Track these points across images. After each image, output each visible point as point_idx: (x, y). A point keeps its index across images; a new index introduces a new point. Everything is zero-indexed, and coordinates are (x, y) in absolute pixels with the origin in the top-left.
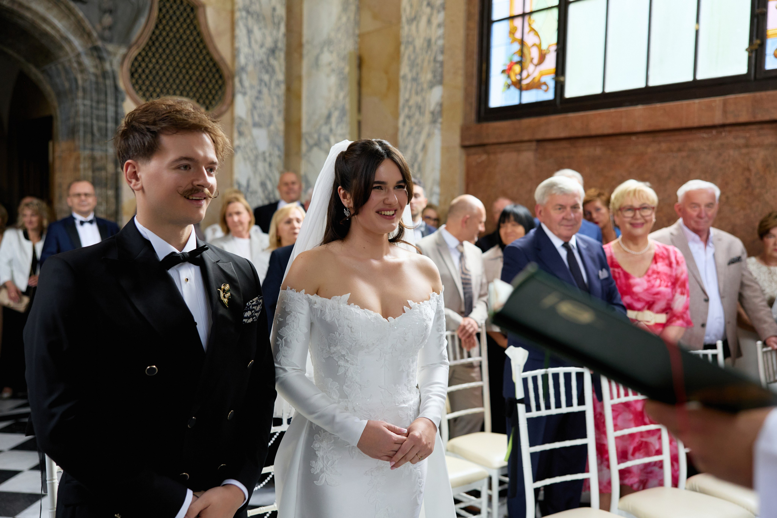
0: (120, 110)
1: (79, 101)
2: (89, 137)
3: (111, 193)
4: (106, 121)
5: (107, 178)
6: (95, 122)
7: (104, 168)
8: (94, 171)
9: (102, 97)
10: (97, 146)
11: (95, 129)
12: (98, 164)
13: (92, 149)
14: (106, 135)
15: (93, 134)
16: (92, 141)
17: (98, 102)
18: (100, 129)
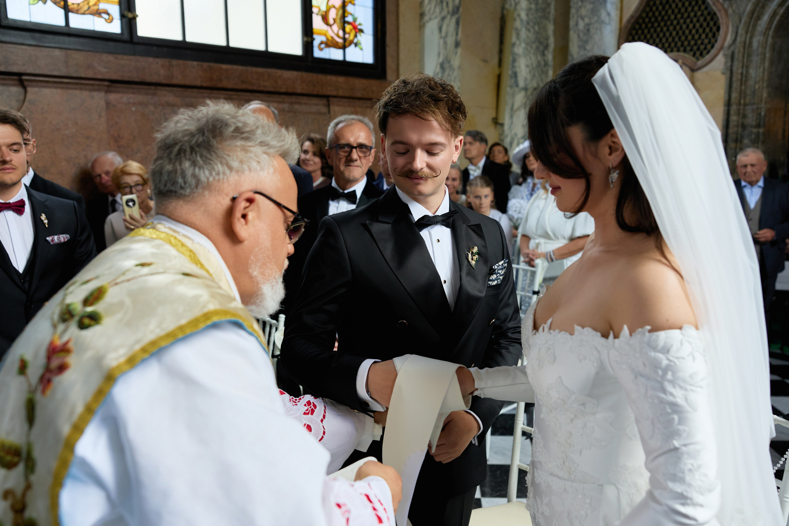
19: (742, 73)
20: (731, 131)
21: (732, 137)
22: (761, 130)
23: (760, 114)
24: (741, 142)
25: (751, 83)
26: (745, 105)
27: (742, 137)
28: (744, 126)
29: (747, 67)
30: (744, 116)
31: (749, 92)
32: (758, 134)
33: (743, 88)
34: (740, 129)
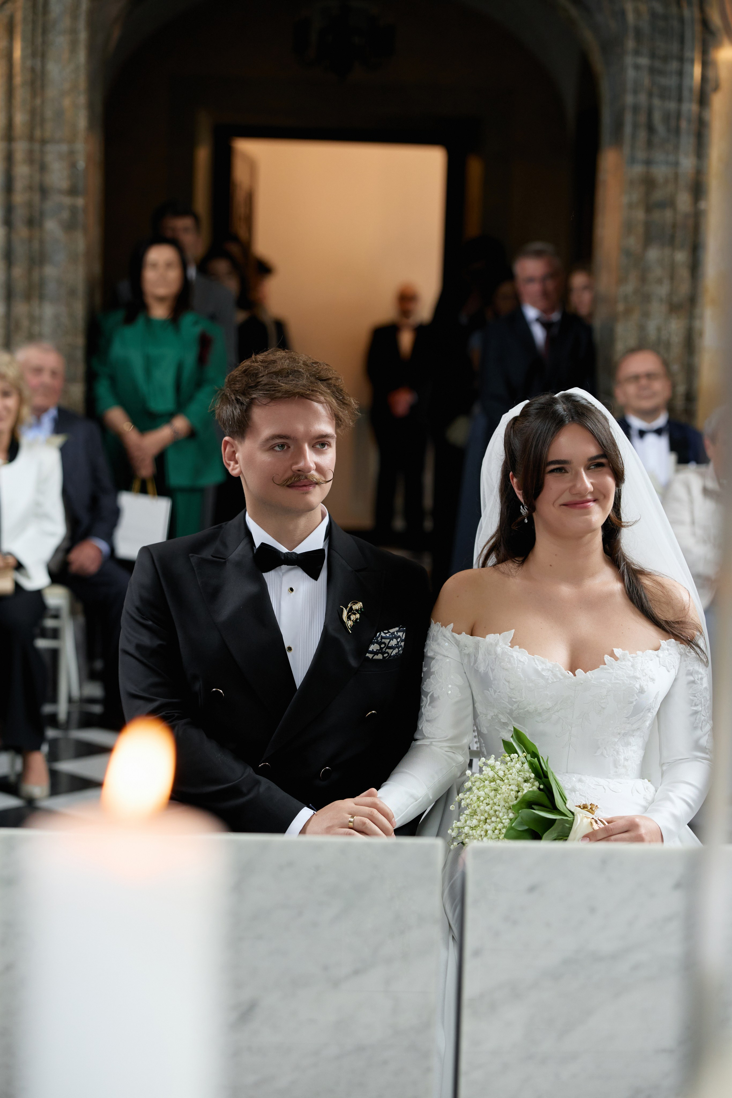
0: (711, 74)
1: (629, 60)
2: (642, 135)
3: (681, 257)
4: (680, 100)
5: (674, 226)
6: (657, 102)
7: (670, 203)
8: (649, 208)
9: (675, 47)
10: (659, 156)
11: (657, 117)
12: (658, 195)
13: (648, 162)
14: (677, 131)
15: (651, 129)
16: (650, 144)
17: (666, 59)
18: (667, 118)
19: (33, 70)
20: (19, 198)
21: (20, 214)
22: (80, 202)
23: (73, 165)
24: (41, 226)
25: (51, 92)
26: (43, 142)
27: (42, 214)
28: (44, 191)
29: (43, 56)
30: (43, 168)
31: (49, 113)
32: (73, 210)
33: (38, 101)
34: (37, 198)
